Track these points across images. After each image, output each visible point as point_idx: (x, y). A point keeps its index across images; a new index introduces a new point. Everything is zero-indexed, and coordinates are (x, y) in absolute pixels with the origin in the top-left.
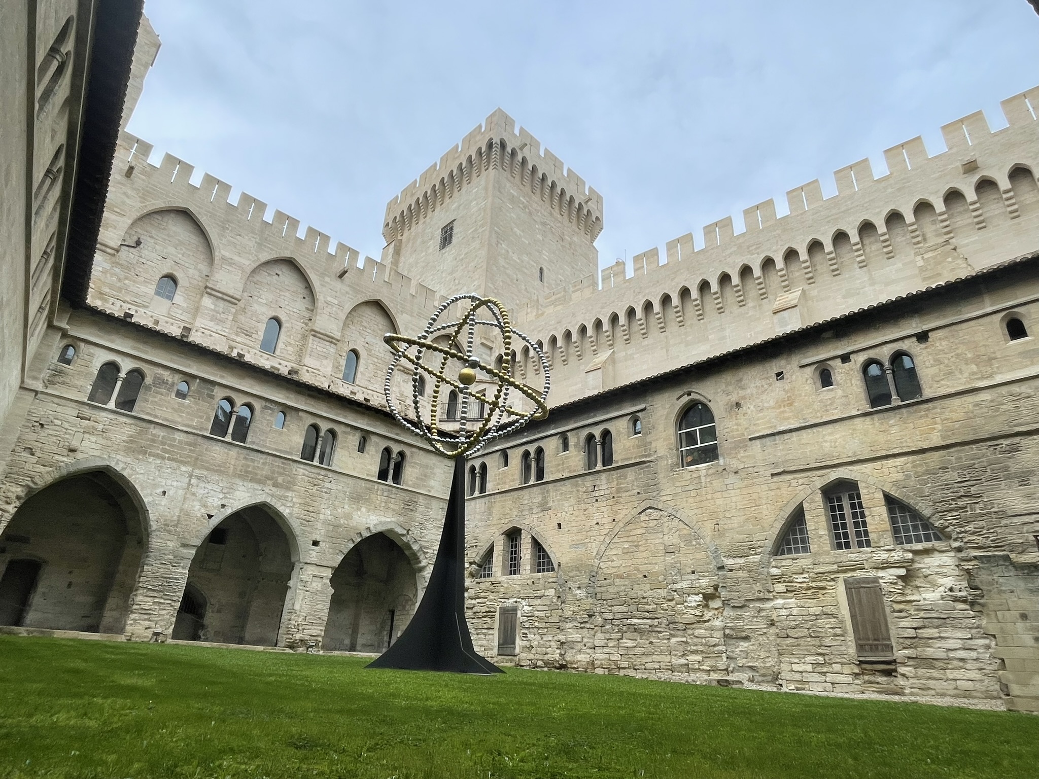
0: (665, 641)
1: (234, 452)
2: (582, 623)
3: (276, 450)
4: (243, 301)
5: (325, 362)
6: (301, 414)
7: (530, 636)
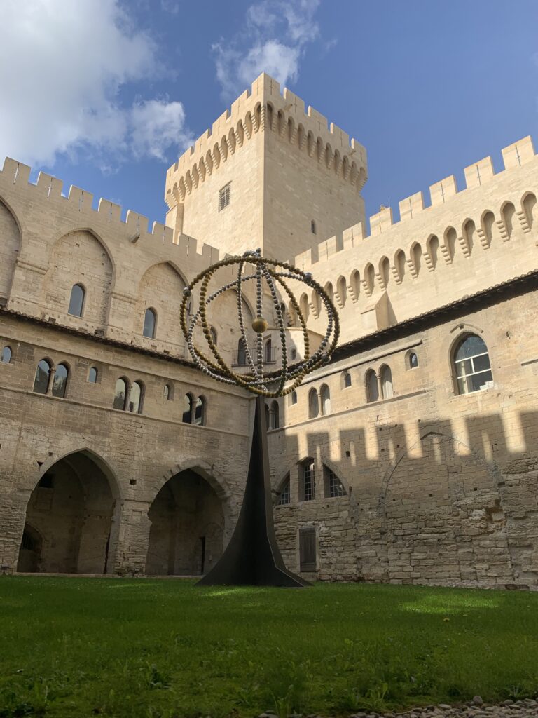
0: (454, 553)
1: (55, 407)
2: (375, 540)
3: (91, 402)
4: (49, 271)
5: (126, 320)
6: (110, 368)
7: (329, 554)
